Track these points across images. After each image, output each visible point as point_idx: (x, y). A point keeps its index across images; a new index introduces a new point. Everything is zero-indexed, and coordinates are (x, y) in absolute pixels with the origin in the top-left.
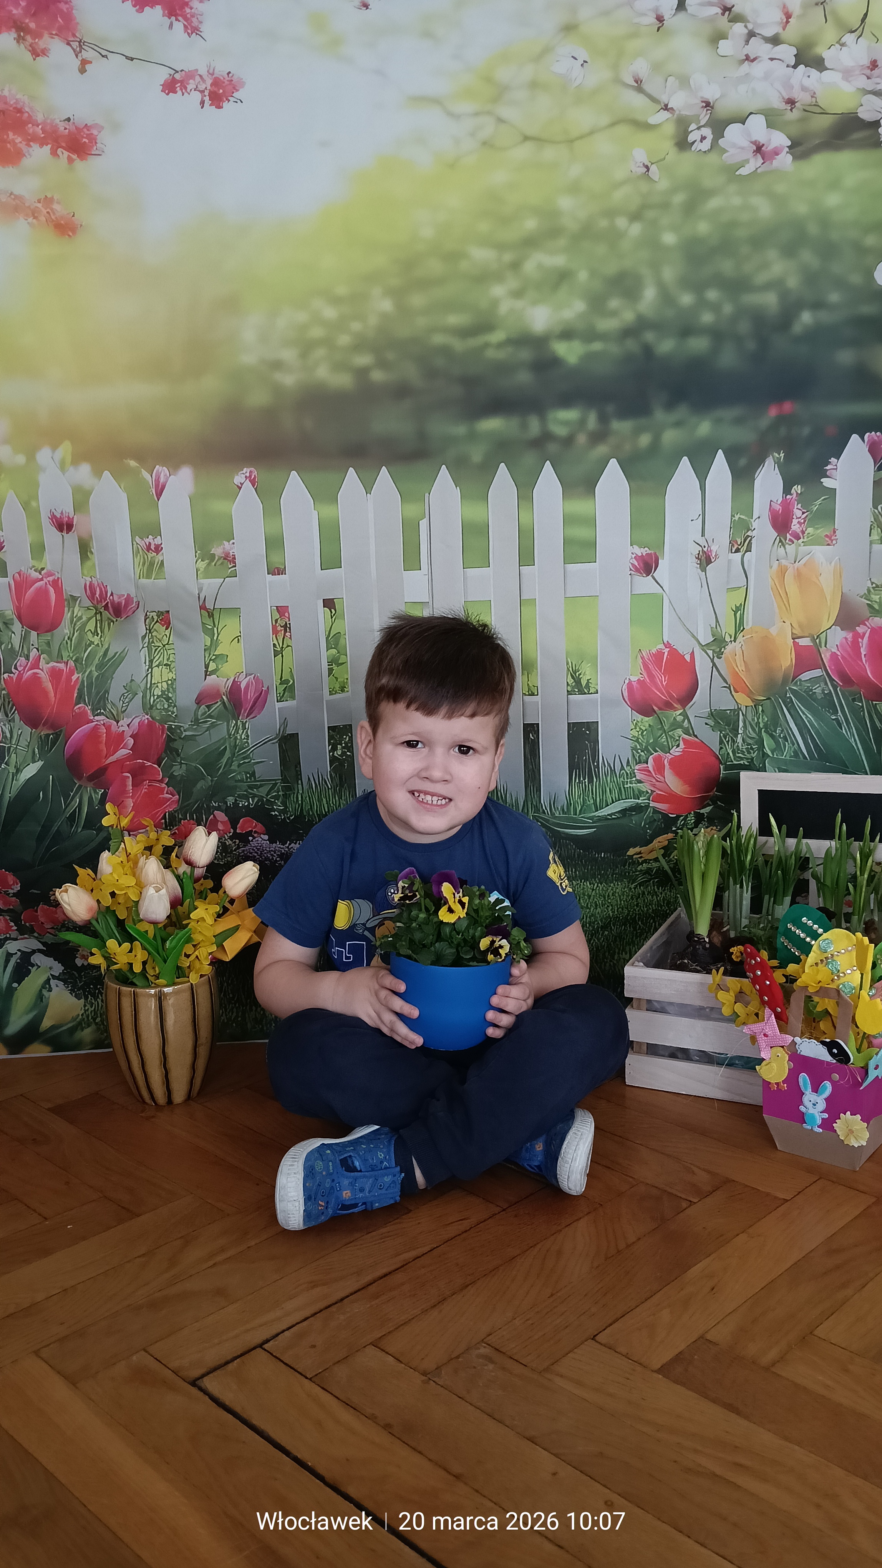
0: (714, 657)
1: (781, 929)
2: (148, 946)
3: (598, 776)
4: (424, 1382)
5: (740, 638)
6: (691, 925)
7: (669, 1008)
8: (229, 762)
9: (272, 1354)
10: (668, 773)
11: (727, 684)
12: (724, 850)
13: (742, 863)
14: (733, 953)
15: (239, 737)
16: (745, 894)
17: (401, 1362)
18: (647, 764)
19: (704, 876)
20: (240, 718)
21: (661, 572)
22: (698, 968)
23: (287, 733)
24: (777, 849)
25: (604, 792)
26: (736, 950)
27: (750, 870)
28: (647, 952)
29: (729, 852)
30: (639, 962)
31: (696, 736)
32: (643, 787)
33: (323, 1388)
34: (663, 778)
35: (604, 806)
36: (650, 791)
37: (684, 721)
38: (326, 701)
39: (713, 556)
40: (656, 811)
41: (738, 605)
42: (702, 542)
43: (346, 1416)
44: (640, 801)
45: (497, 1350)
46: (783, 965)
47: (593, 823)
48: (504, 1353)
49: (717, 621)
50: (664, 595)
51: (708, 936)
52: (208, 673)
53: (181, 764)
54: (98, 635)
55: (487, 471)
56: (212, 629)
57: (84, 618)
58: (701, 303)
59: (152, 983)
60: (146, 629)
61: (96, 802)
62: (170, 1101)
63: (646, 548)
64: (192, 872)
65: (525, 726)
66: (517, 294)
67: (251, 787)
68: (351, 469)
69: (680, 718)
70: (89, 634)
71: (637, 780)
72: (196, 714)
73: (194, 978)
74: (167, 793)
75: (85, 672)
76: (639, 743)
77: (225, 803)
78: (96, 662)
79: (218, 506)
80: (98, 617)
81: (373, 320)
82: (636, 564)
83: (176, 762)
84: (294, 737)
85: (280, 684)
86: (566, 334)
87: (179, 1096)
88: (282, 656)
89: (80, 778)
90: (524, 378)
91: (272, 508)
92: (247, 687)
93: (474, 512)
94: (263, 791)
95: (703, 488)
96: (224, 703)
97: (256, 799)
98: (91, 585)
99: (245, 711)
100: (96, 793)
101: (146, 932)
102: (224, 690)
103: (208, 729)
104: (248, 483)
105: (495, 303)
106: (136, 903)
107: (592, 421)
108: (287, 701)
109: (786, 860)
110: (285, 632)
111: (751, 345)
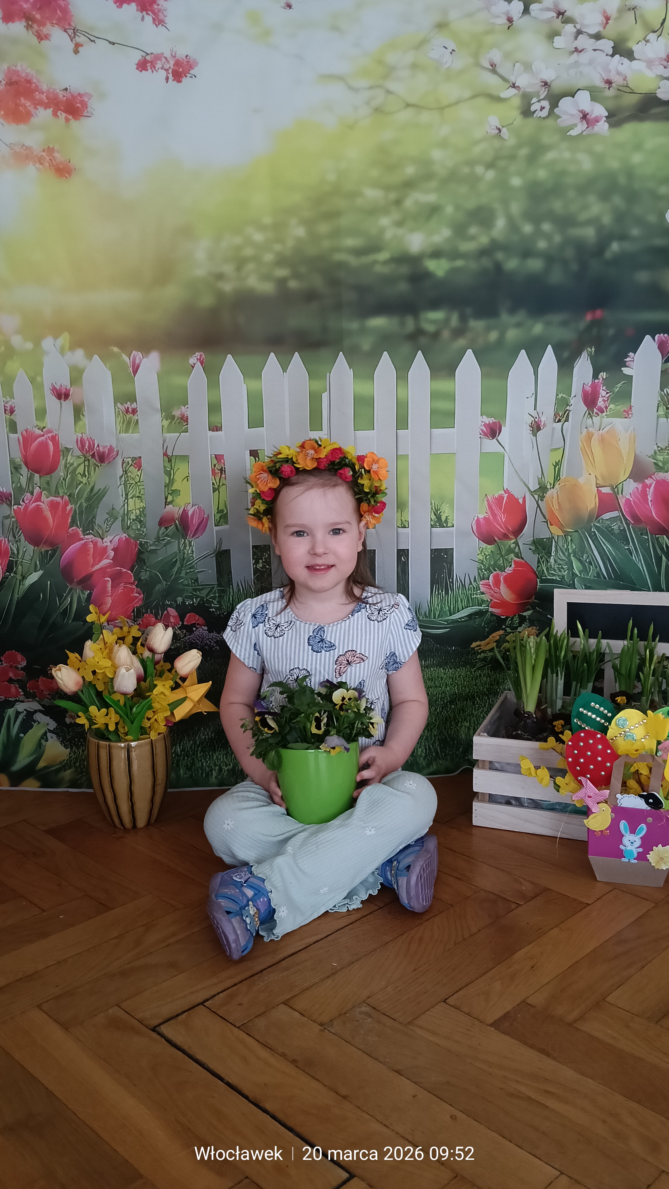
0: (539, 501)
2: (119, 711)
3: (452, 590)
4: (321, 1031)
5: (557, 485)
6: (522, 703)
7: (507, 768)
8: (179, 571)
9: (211, 1010)
10: (502, 585)
11: (545, 518)
13: (558, 657)
15: (186, 552)
16: (559, 681)
17: (303, 1016)
18: (489, 580)
19: (533, 669)
20: (188, 537)
21: (503, 436)
23: (222, 549)
24: (582, 647)
25: (456, 601)
27: (563, 663)
28: (488, 723)
30: (482, 732)
31: (523, 559)
32: (485, 597)
33: (248, 1034)
34: (500, 591)
35: (456, 611)
36: (489, 601)
37: (515, 548)
39: (542, 425)
40: (494, 615)
41: (557, 462)
42: (534, 414)
43: (264, 1054)
44: (482, 608)
45: (374, 1008)
47: (448, 625)
48: (379, 1011)
49: (542, 474)
50: (505, 453)
51: (535, 712)
52: (167, 503)
53: (146, 570)
54: (85, 477)
55: (374, 357)
56: (170, 471)
57: (75, 464)
58: (538, 233)
59: (122, 738)
60: (123, 471)
61: (83, 601)
62: (134, 826)
63: (492, 418)
64: (153, 657)
65: (399, 551)
66: (399, 224)
67: (195, 590)
68: (272, 354)
69: (513, 546)
70: (79, 476)
71: (480, 592)
72: (158, 534)
73: (153, 735)
74: (136, 593)
75: (77, 503)
76: (483, 564)
77: (176, 602)
78: (85, 496)
79: (177, 380)
80: (87, 463)
81: (290, 243)
82: (485, 430)
83: (144, 569)
84: (227, 552)
85: (217, 513)
86: (436, 254)
87: (141, 822)
88: (219, 492)
89: (71, 582)
90: (403, 287)
91: (213, 381)
92: (193, 514)
93: (363, 388)
94: (204, 593)
95: (536, 373)
96: (176, 526)
97: (199, 599)
98: (82, 440)
99: (191, 532)
100: (83, 593)
101: (119, 701)
102: (176, 516)
103: (165, 545)
104: (199, 364)
105: (382, 230)
106: (112, 679)
107: (455, 320)
108: (222, 525)
109: (590, 655)
110: (221, 473)
111: (574, 267)
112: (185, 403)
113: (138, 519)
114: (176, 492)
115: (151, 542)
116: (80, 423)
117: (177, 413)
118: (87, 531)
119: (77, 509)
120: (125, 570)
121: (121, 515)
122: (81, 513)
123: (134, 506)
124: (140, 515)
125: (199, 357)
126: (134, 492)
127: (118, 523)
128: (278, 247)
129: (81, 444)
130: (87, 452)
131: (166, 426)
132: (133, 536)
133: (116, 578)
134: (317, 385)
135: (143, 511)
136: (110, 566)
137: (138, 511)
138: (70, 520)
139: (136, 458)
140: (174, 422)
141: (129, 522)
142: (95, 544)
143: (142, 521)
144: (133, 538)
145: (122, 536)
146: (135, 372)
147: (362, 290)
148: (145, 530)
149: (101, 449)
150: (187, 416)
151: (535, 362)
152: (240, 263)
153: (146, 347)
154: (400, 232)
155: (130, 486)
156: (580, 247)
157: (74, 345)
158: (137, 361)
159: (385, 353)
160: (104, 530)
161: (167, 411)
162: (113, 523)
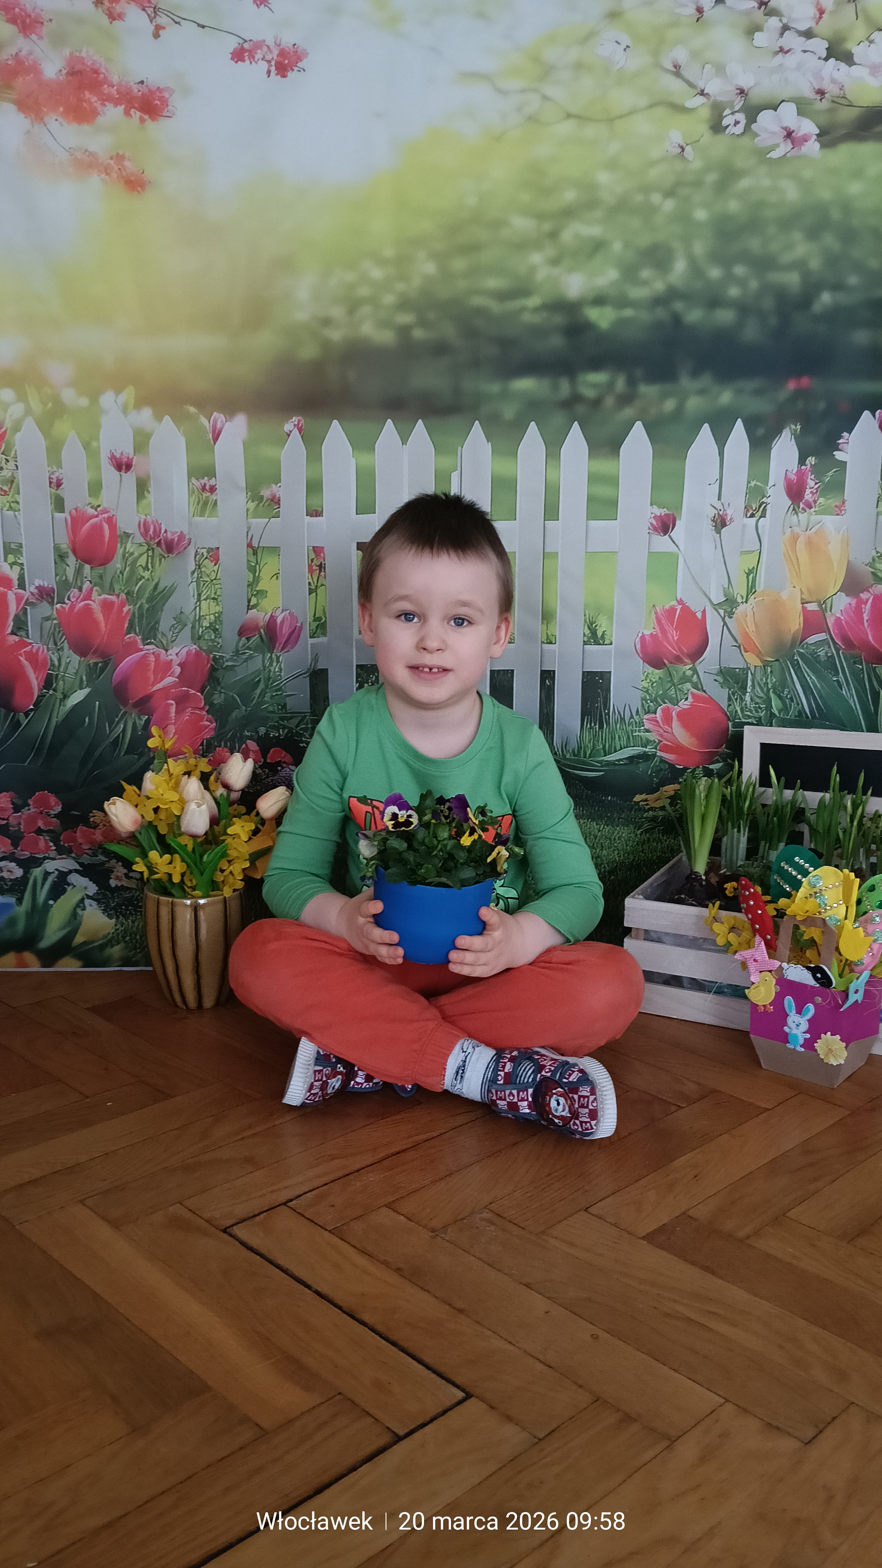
0: (725, 617)
1: (774, 868)
2: (186, 858)
3: (608, 723)
4: (432, 1237)
5: (751, 600)
6: (690, 865)
7: (665, 939)
8: (263, 694)
9: (295, 1211)
10: (675, 723)
11: (736, 641)
12: (724, 796)
13: (740, 809)
14: (726, 889)
15: (272, 670)
16: (742, 838)
17: (411, 1220)
18: (656, 714)
19: (703, 818)
20: (275, 651)
21: (678, 532)
22: (694, 902)
23: (318, 668)
24: (774, 798)
25: (613, 738)
26: (729, 886)
27: (748, 815)
28: (647, 888)
29: (729, 798)
30: (639, 895)
31: (704, 691)
32: (652, 736)
33: (341, 1239)
34: (669, 729)
35: (613, 751)
36: (657, 741)
37: (692, 676)
38: (356, 640)
39: (729, 519)
40: (662, 761)
41: (751, 568)
42: (718, 505)
43: (362, 1261)
44: (647, 750)
45: (498, 1215)
46: (774, 901)
47: (601, 767)
48: (504, 1218)
49: (730, 582)
50: (680, 554)
51: (706, 874)
52: (249, 608)
53: (221, 692)
54: (148, 570)
55: (518, 428)
56: (255, 566)
57: (136, 554)
58: (730, 278)
59: (189, 894)
60: (196, 565)
61: (140, 728)
62: (200, 1005)
63: (665, 509)
64: (228, 795)
65: (543, 673)
66: (555, 262)
67: (282, 719)
68: (389, 421)
69: (689, 673)
70: (140, 569)
71: (645, 729)
72: (237, 646)
73: (227, 892)
74: (207, 721)
75: (136, 604)
76: (649, 694)
77: (258, 732)
78: (147, 595)
79: (268, 451)
80: (150, 553)
81: (417, 282)
82: (655, 523)
83: (216, 690)
84: (324, 672)
85: (314, 621)
86: (599, 301)
87: (208, 1002)
88: (316, 594)
89: (125, 704)
90: (557, 342)
91: (314, 454)
92: (282, 622)
93: (504, 467)
94: (293, 723)
95: (721, 454)
96: (261, 636)
97: (286, 731)
98: (145, 522)
99: (280, 644)
100: (140, 719)
101: (186, 845)
102: (261, 624)
103: (246, 660)
104: (296, 431)
105: (533, 269)
106: (179, 817)
107: (621, 384)
108: (319, 637)
109: (782, 809)
110: (320, 571)
111: (773, 321)
112: (277, 480)
113: (212, 627)
114: (262, 594)
115: (228, 657)
116: (144, 502)
117: (266, 493)
118: (147, 640)
119: (136, 611)
120: (194, 692)
121: (192, 620)
122: (141, 616)
123: (209, 609)
124: (215, 621)
125: (296, 423)
126: (208, 593)
127: (187, 630)
128: (401, 287)
129: (144, 528)
130: (151, 539)
131: (251, 510)
132: (205, 648)
133: (182, 701)
134: (446, 462)
135: (219, 617)
136: (174, 686)
137: (212, 617)
138: (126, 625)
139: (212, 549)
140: (261, 505)
141: (200, 631)
142: (157, 656)
143: (217, 630)
144: (204, 651)
145: (191, 648)
146: (216, 438)
147: (505, 343)
148: (220, 641)
149: (169, 536)
150: (279, 497)
151: (721, 439)
152: (353, 305)
153: (230, 408)
154: (555, 271)
155: (204, 584)
156: (781, 295)
157: (140, 403)
158: (219, 425)
159: (533, 423)
160: (169, 641)
161: (253, 490)
162: (180, 631)
